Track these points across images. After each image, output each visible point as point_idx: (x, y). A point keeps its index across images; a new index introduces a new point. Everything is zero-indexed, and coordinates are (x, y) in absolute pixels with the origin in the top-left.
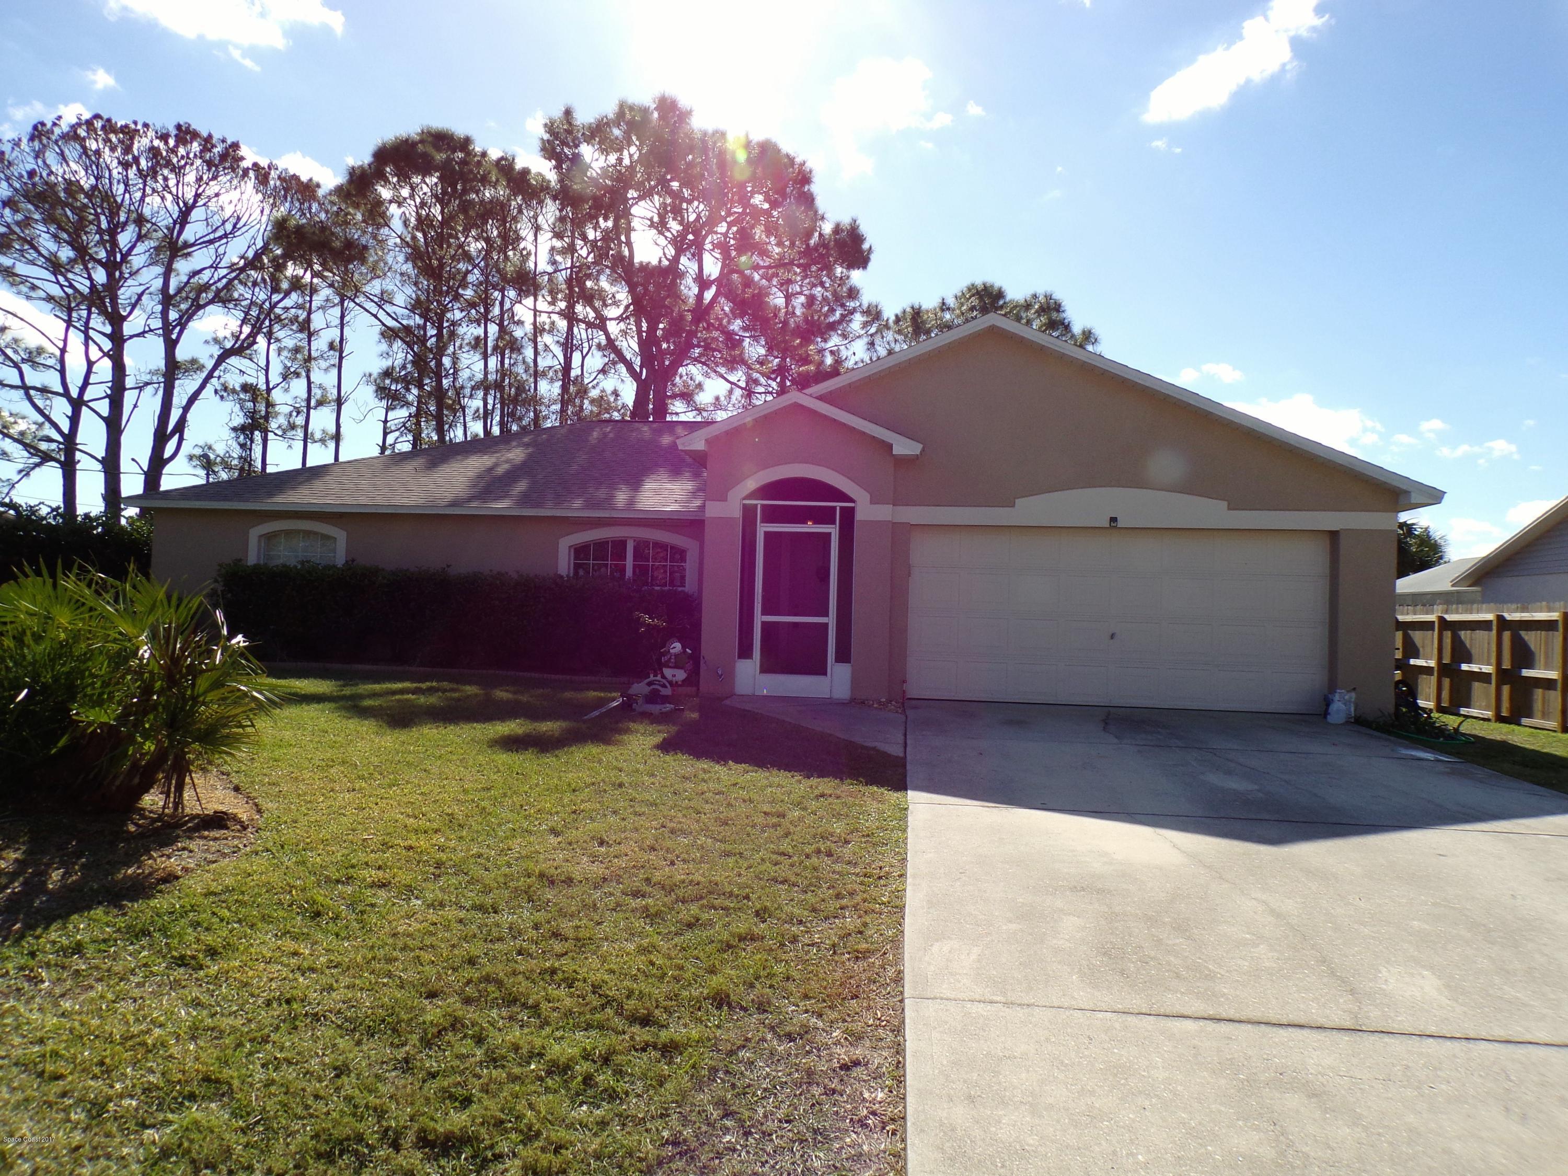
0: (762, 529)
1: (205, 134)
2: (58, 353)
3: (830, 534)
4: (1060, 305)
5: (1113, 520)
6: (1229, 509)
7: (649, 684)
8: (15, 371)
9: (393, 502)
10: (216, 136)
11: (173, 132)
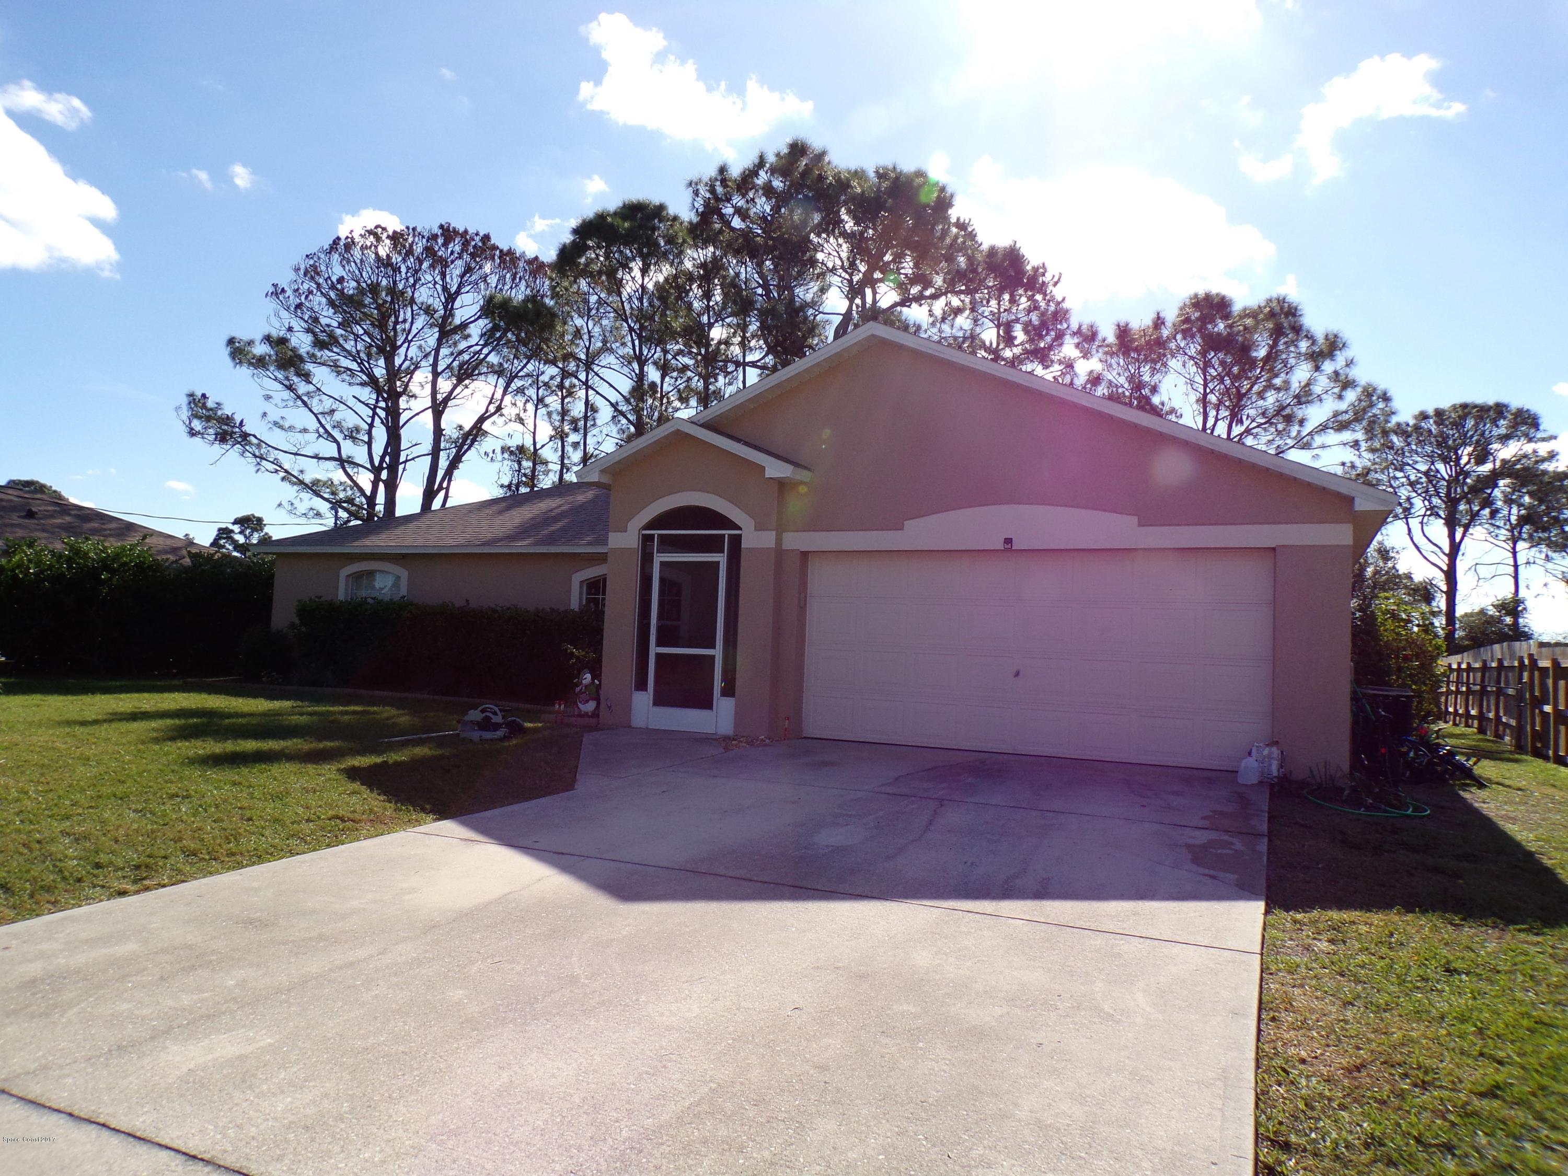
0: (659, 558)
1: (461, 230)
2: (367, 427)
3: (718, 563)
4: (1296, 309)
5: (1008, 541)
6: (1140, 525)
7: (483, 711)
8: (335, 445)
9: (441, 543)
10: (471, 231)
11: (440, 232)
